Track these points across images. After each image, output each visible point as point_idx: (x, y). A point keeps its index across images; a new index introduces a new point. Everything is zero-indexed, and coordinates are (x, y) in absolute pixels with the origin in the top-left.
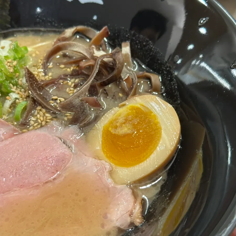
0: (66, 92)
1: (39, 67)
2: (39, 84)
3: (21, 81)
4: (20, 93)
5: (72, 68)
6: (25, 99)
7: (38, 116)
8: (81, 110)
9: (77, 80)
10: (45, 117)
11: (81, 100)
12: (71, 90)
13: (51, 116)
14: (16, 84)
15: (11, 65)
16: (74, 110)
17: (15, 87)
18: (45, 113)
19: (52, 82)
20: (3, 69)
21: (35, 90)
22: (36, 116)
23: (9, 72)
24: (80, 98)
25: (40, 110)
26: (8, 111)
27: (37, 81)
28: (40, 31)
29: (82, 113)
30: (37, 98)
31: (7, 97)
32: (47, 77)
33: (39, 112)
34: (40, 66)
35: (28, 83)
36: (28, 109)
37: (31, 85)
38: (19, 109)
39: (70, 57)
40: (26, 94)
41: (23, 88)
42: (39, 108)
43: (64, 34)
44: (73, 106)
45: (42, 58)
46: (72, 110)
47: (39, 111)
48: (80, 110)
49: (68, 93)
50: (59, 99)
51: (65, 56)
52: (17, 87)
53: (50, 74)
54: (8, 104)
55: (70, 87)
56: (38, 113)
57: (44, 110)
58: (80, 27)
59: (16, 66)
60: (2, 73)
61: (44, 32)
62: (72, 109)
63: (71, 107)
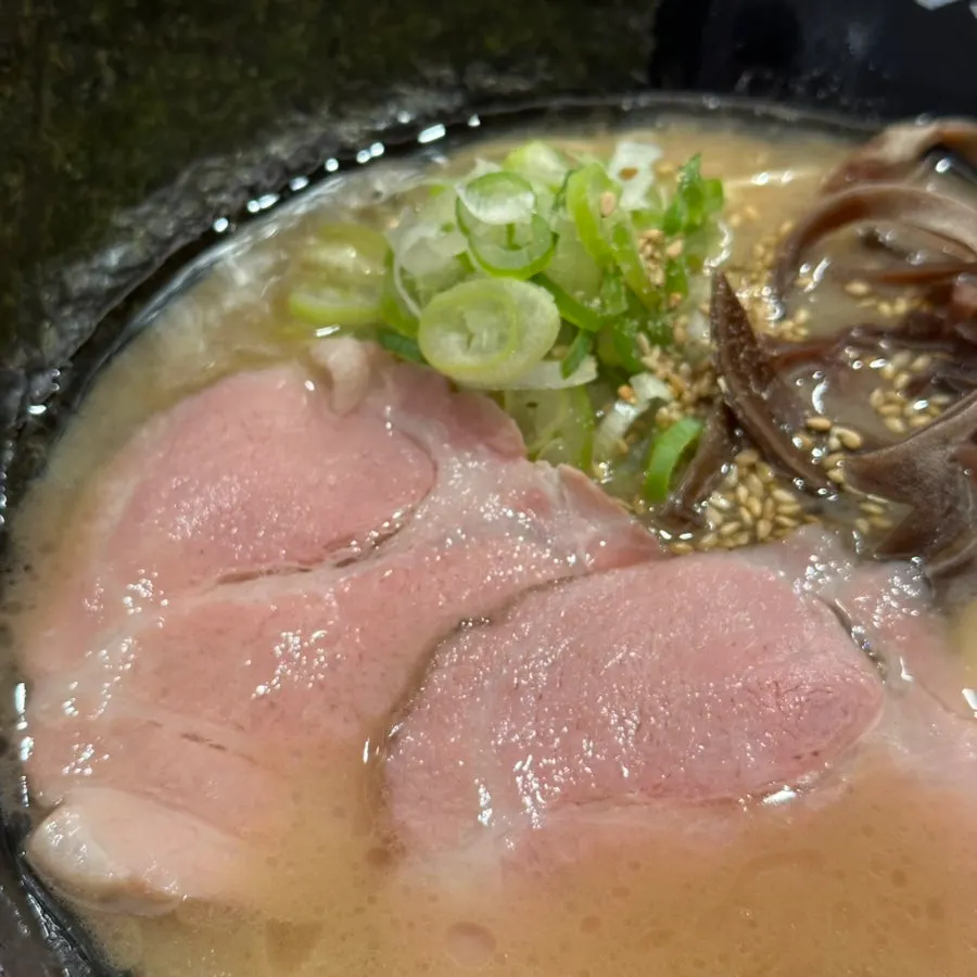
0: (866, 405)
1: (754, 276)
2: (759, 353)
3: (685, 327)
4: (675, 378)
5: (902, 306)
6: (691, 411)
7: (742, 492)
8: (943, 500)
9: (921, 362)
10: (770, 503)
12: (889, 402)
13: (796, 503)
14: (663, 340)
15: (657, 255)
16: (917, 497)
17: (657, 352)
18: (770, 483)
19: (817, 353)
20: (626, 268)
21: (743, 377)
22: (734, 489)
23: (648, 283)
25: (752, 468)
26: (617, 447)
27: (752, 340)
28: (769, 119)
29: (945, 516)
30: (748, 412)
31: (623, 390)
32: (788, 324)
33: (747, 477)
34: (760, 273)
35: (718, 345)
36: (701, 454)
37: (732, 352)
38: (668, 450)
39: (898, 254)
40: (703, 385)
41: (685, 359)
42: (747, 456)
43: (880, 145)
44: (914, 480)
45: (771, 239)
46: (907, 494)
47: (745, 471)
48: (938, 502)
49: (877, 412)
50: (837, 430)
51: (872, 243)
52: (665, 352)
53: (803, 315)
54: (624, 413)
55: (888, 384)
56: (742, 480)
57: (769, 473)
58: (956, 127)
59: (677, 262)
60: (618, 284)
61: (787, 124)
62: (904, 489)
63: (905, 483)
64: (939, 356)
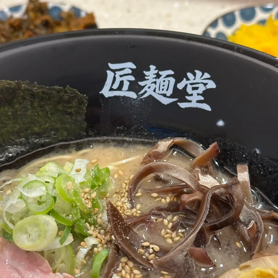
0: (160, 235)
1: (123, 194)
2: (125, 223)
3: (100, 218)
4: (99, 236)
5: (168, 200)
6: (105, 246)
7: (123, 272)
8: (185, 269)
9: (175, 218)
10: (132, 275)
11: (186, 255)
12: (167, 233)
13: (141, 274)
14: (94, 224)
15: (89, 197)
16: (176, 270)
17: (93, 227)
18: (132, 268)
19: (143, 220)
20: (78, 204)
21: (119, 234)
22: (121, 271)
23: (86, 208)
24: (185, 253)
25: (126, 263)
26: (82, 262)
27: (122, 219)
28: (124, 142)
29: (186, 274)
30: (122, 245)
31: (82, 243)
32: (134, 210)
33: (125, 266)
34: (125, 193)
35: (110, 225)
36: (109, 261)
37: (115, 226)
38: (98, 262)
39: (165, 182)
40: (108, 237)
41: (102, 229)
42: (124, 259)
43: (157, 148)
44: (175, 265)
45: (127, 182)
46: (173, 270)
47: (124, 265)
48: (183, 271)
49: (163, 237)
50: (151, 246)
51: (158, 179)
52: (95, 227)
53: (138, 206)
54: (83, 251)
55: (166, 227)
56: (123, 267)
57: (131, 264)
58: (178, 140)
59: (95, 198)
60: (77, 210)
62: (172, 268)
63: (172, 266)
64: (181, 215)
